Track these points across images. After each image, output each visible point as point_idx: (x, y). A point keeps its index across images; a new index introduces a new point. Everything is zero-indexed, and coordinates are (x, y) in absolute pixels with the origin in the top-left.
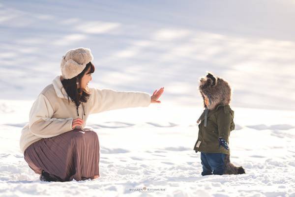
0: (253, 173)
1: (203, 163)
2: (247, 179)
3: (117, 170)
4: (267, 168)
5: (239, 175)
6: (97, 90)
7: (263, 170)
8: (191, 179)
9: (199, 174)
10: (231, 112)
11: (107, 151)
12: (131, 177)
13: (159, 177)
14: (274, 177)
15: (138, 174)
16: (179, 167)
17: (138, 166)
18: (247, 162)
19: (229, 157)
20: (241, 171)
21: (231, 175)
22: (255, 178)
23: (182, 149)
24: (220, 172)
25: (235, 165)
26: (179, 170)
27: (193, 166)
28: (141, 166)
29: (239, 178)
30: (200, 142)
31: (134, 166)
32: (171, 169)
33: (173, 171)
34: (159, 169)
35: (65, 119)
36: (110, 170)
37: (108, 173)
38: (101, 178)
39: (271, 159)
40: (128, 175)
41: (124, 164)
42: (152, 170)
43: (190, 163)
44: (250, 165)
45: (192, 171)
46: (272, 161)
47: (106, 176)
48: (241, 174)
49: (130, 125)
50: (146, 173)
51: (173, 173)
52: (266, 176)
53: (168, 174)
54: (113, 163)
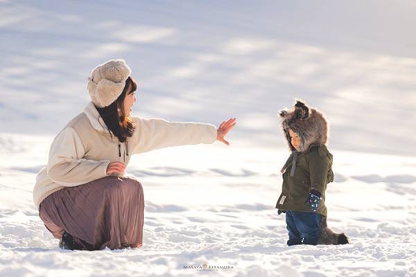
0: (360, 244)
1: (289, 227)
2: (351, 252)
3: (168, 235)
4: (379, 237)
5: (341, 245)
6: (143, 120)
7: (374, 239)
8: (272, 249)
9: (283, 243)
10: (330, 156)
11: (155, 208)
12: (188, 245)
13: (228, 246)
14: (389, 250)
15: (198, 242)
16: (256, 233)
17: (198, 230)
18: (352, 228)
19: (325, 219)
20: (342, 239)
21: (329, 246)
22: (363, 250)
23: (261, 207)
24: (313, 241)
25: (334, 232)
26: (256, 237)
27: (276, 231)
28: (202, 230)
29: (341, 250)
30: (284, 197)
31: (192, 230)
32: (244, 236)
33: (247, 238)
34: (228, 234)
35: (98, 161)
36: (159, 235)
37: (155, 239)
38: (145, 247)
39: (386, 224)
40: (183, 243)
41: (178, 228)
42: (218, 236)
43: (271, 228)
44: (357, 232)
45: (274, 239)
46: (388, 226)
47: (152, 243)
48: (343, 244)
49: (188, 172)
50: (209, 240)
51: (246, 241)
52: (378, 247)
53: (240, 241)
54: (162, 225)
